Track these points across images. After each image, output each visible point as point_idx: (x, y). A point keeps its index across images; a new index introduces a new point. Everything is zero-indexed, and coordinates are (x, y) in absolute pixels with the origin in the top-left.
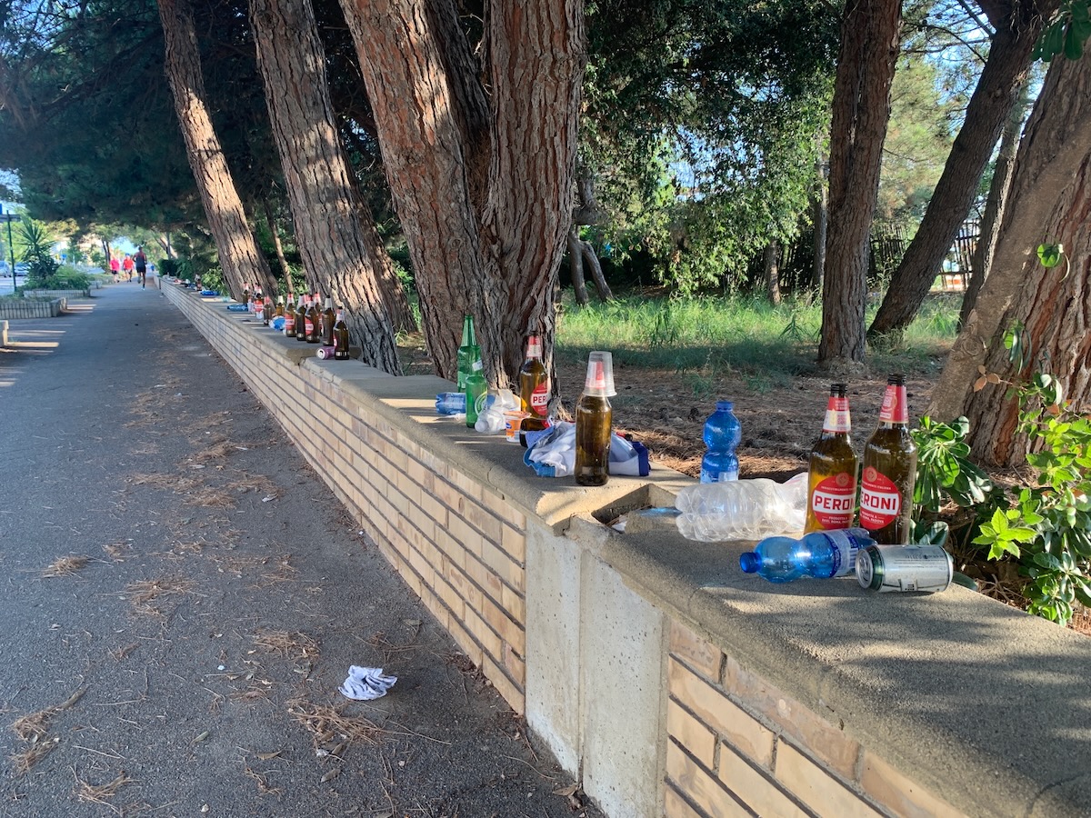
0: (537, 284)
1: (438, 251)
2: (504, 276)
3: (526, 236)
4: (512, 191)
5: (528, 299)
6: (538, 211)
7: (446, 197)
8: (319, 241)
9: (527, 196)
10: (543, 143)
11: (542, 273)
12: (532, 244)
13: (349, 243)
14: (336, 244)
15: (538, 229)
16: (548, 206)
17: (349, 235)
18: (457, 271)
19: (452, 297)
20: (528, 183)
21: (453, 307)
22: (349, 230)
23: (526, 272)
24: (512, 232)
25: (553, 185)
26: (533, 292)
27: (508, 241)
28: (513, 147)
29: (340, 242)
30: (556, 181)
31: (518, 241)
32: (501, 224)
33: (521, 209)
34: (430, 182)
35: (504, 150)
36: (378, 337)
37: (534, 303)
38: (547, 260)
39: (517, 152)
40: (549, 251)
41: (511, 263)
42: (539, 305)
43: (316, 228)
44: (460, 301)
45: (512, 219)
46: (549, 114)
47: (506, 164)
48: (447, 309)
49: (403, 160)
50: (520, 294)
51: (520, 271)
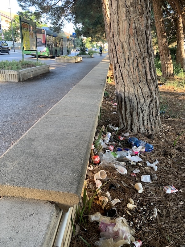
8: (121, 36)
13: (140, 38)
14: (132, 38)
17: (142, 31)
22: (143, 28)
29: (134, 37)
36: (148, 101)
43: (121, 26)
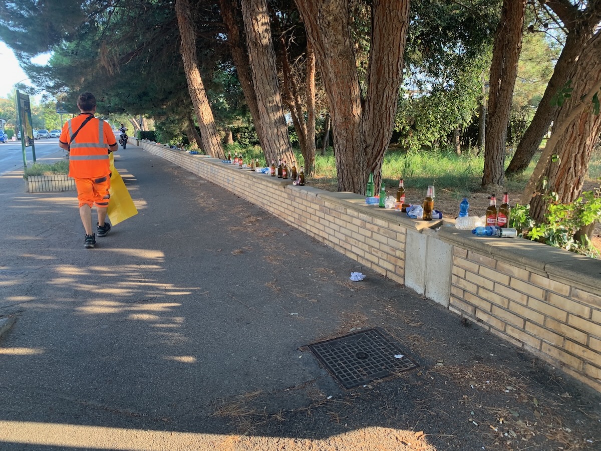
0: (378, 158)
2: (366, 155)
3: (376, 140)
4: (373, 125)
5: (375, 163)
6: (381, 132)
7: (356, 131)
8: (273, 136)
9: (378, 127)
10: (386, 109)
11: (381, 154)
12: (378, 144)
13: (284, 136)
14: (280, 137)
15: (381, 138)
16: (385, 130)
20: (379, 122)
21: (354, 168)
23: (374, 153)
24: (371, 139)
25: (388, 123)
26: (377, 160)
27: (369, 142)
28: (375, 110)
30: (389, 121)
31: (373, 142)
32: (367, 136)
33: (375, 131)
34: (352, 126)
35: (371, 111)
37: (377, 164)
38: (383, 149)
39: (376, 112)
40: (384, 146)
41: (369, 150)
42: (378, 165)
45: (371, 134)
46: (389, 99)
47: (371, 115)
49: (344, 120)
50: (372, 162)
51: (372, 153)
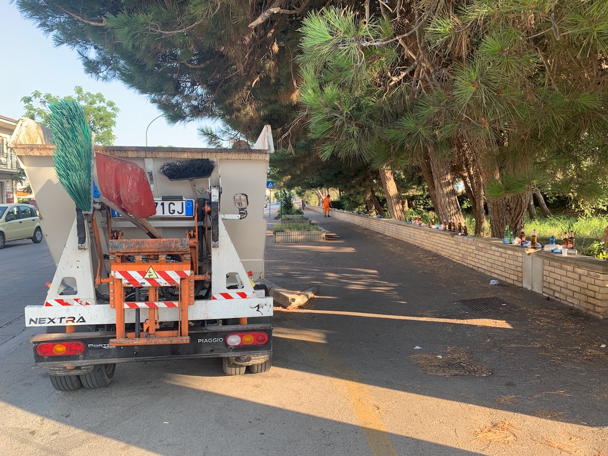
0: (520, 217)
1: (497, 211)
2: (510, 214)
3: (517, 205)
5: (517, 220)
6: (520, 199)
12: (518, 207)
18: (501, 214)
19: (500, 220)
21: (499, 222)
23: (516, 214)
24: (513, 204)
26: (518, 218)
27: (512, 206)
31: (515, 206)
32: (510, 202)
33: (516, 199)
41: (512, 211)
42: (520, 222)
44: (501, 221)
45: (513, 201)
48: (498, 223)
50: (515, 219)
